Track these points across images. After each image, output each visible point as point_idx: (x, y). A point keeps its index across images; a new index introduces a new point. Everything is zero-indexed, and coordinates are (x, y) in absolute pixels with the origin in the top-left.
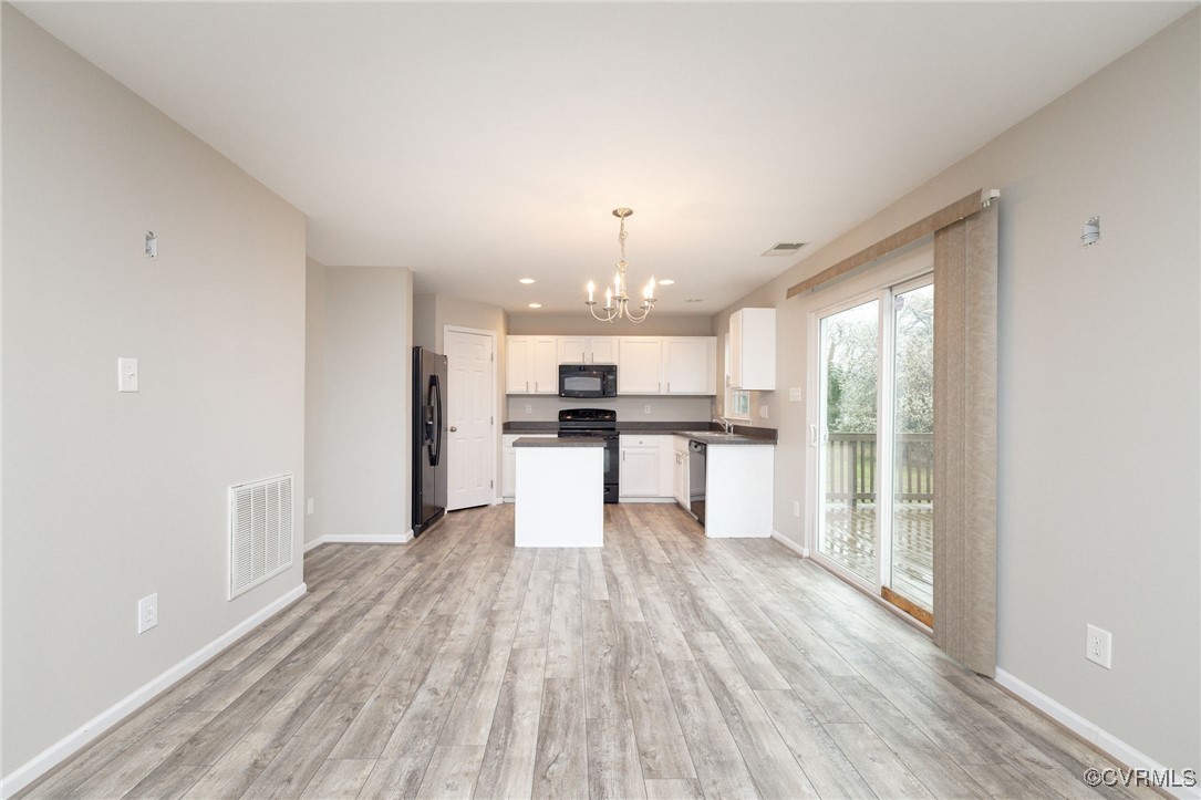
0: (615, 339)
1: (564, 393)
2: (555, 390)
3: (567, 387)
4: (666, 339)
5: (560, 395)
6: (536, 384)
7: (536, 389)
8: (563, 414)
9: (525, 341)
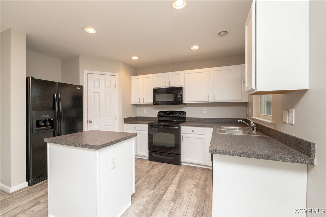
0: (182, 72)
1: (156, 103)
2: (151, 101)
3: (157, 100)
4: (213, 69)
5: (153, 104)
6: (143, 99)
7: (143, 102)
8: (159, 113)
9: (138, 78)
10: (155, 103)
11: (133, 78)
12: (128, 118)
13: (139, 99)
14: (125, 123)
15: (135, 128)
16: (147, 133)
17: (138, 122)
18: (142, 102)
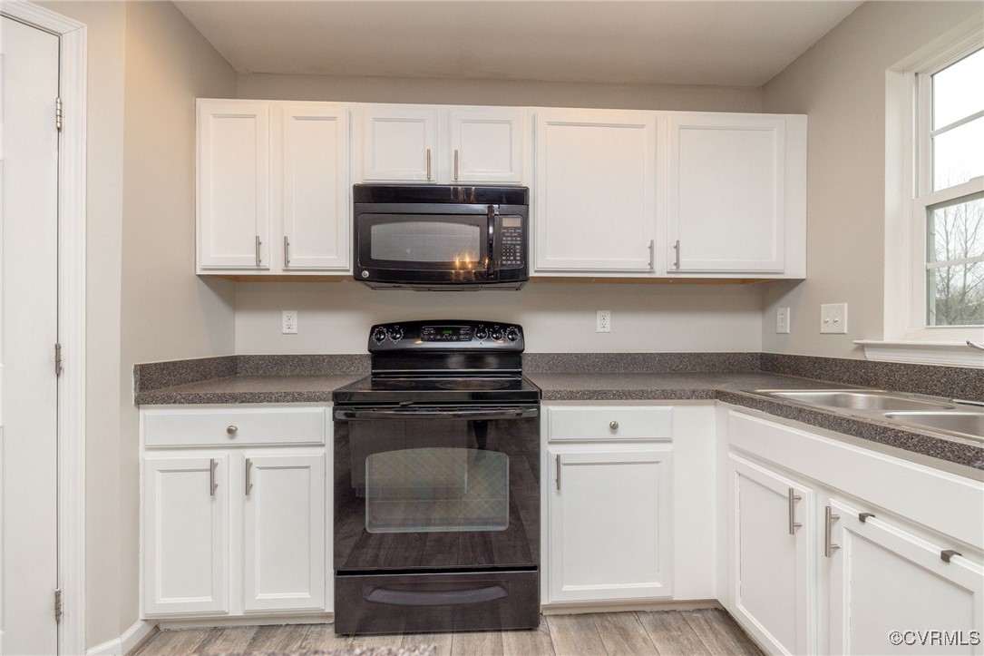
0: (522, 115)
1: (372, 270)
2: (337, 257)
3: (378, 252)
5: (357, 277)
6: (287, 244)
7: (287, 262)
8: (381, 333)
9: (254, 116)
10: (366, 274)
11: (211, 110)
12: (174, 363)
13: (259, 243)
14: (140, 401)
15: (231, 432)
16: (322, 460)
17: (241, 388)
18: (274, 265)
